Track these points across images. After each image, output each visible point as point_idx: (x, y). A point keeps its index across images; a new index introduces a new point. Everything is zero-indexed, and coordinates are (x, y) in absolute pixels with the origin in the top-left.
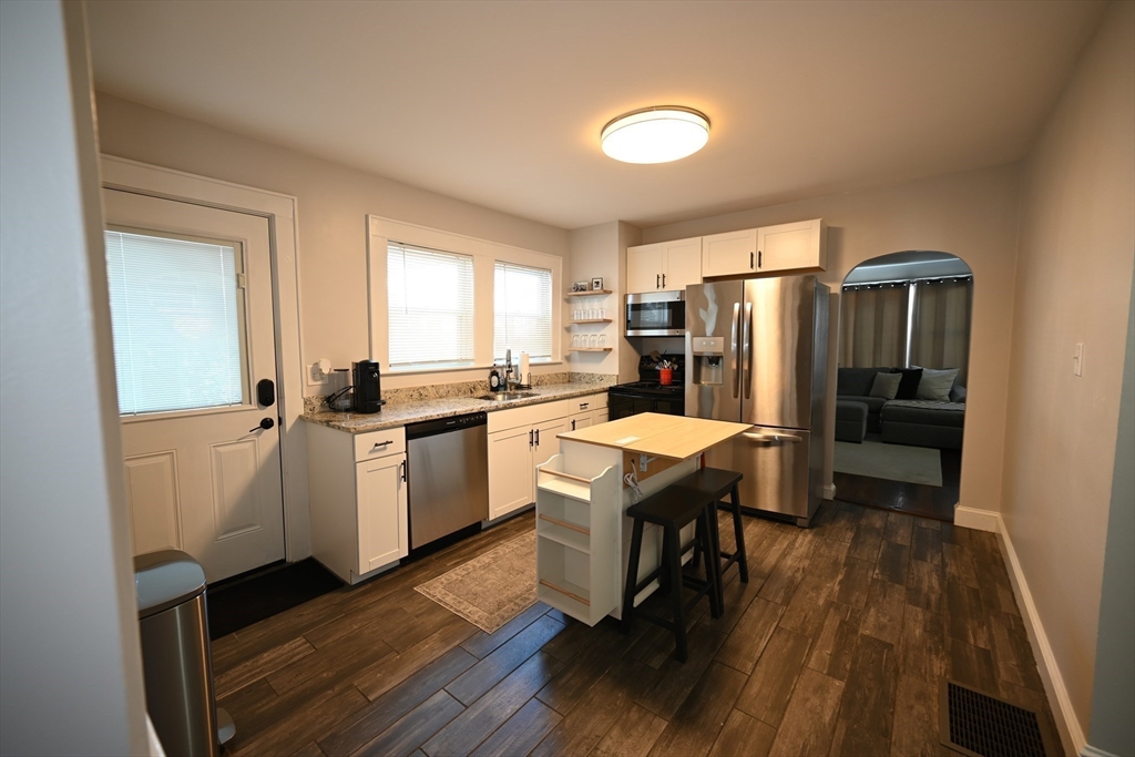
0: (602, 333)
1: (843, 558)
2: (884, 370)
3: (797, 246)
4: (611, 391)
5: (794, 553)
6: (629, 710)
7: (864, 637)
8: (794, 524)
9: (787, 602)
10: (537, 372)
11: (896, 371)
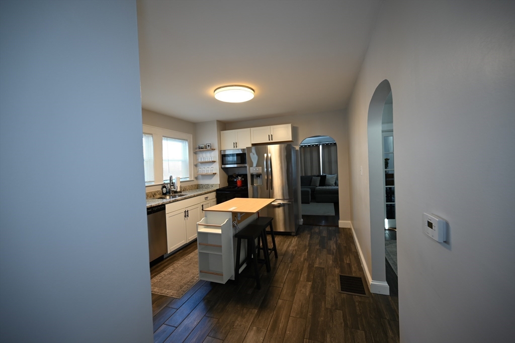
0: (212, 166)
1: (307, 244)
2: (315, 176)
3: (283, 133)
4: (217, 191)
5: (292, 245)
6: (243, 310)
7: (316, 267)
8: (291, 235)
9: (291, 262)
10: (184, 185)
11: (318, 176)
